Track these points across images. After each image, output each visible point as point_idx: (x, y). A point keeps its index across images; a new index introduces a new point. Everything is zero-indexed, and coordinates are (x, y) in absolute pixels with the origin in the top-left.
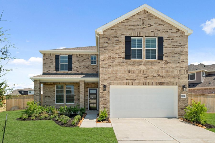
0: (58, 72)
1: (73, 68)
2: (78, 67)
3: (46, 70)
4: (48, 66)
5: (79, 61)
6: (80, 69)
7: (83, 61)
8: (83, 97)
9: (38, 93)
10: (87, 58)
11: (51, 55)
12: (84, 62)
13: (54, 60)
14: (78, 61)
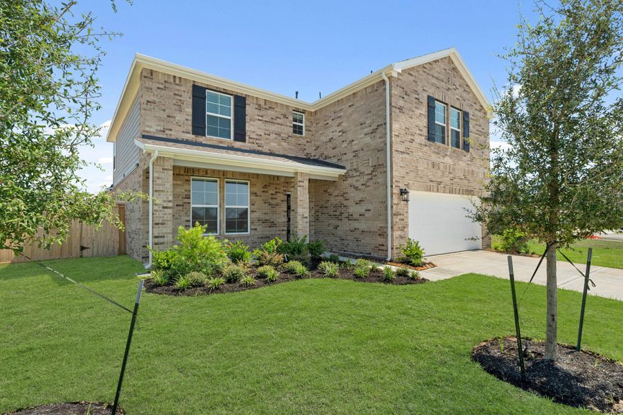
0: (201, 139)
1: (248, 134)
2: (263, 134)
3: (159, 125)
4: (164, 115)
5: (265, 119)
6: (267, 141)
7: (275, 121)
8: (305, 216)
9: (170, 201)
10: (285, 116)
11: (175, 81)
12: (278, 124)
13: (188, 99)
14: (260, 118)
